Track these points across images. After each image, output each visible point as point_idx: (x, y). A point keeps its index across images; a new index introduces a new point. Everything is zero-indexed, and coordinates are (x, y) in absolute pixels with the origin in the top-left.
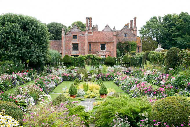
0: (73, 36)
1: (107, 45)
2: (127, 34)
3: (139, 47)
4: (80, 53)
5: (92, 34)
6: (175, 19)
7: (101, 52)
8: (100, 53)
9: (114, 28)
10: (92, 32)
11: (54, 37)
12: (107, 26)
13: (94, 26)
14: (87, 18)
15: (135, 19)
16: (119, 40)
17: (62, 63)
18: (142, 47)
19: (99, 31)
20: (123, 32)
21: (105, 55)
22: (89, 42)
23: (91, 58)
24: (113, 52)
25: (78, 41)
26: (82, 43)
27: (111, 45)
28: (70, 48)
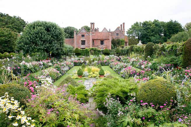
0: (82, 35)
1: (105, 41)
2: (118, 34)
3: (126, 43)
4: (86, 47)
5: (95, 34)
6: (150, 25)
7: (101, 46)
9: (110, 30)
10: (94, 32)
11: (69, 37)
12: (105, 28)
13: (96, 28)
14: (91, 23)
15: (124, 24)
16: (113, 38)
17: (74, 54)
18: (128, 43)
19: (100, 32)
20: (116, 32)
21: (104, 48)
22: (92, 39)
23: (94, 50)
24: (109, 46)
25: (85, 39)
26: (88, 40)
27: (107, 41)
28: (80, 43)
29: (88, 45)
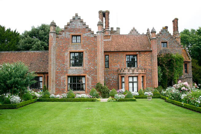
0: (72, 36)
1: (138, 57)
2: (166, 42)
3: (186, 64)
5: (110, 39)
7: (129, 71)
8: (126, 72)
10: (109, 35)
11: (43, 47)
12: (134, 30)
13: (112, 28)
14: (100, 12)
18: (191, 63)
19: (123, 35)
20: (160, 39)
21: (137, 77)
22: (105, 52)
24: (151, 71)
25: (82, 48)
26: (90, 52)
27: (146, 57)
28: (66, 61)
29: (92, 68)
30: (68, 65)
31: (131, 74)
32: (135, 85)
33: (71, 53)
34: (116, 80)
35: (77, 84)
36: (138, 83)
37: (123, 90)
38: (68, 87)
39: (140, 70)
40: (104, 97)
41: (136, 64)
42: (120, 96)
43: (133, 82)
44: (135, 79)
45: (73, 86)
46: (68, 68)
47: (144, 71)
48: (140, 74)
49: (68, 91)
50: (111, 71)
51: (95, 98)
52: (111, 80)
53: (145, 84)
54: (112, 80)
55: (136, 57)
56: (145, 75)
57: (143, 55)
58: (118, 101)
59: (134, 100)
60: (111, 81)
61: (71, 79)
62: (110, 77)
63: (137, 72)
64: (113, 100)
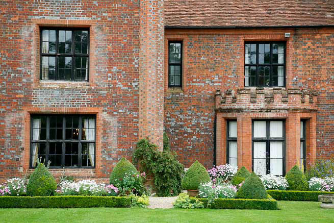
1: (291, 50)
4: (98, 102)
8: (244, 101)
21: (284, 120)
22: (168, 29)
25: (86, 11)
26: (114, 26)
27: (320, 50)
28: (25, 58)
29: (120, 85)
30: (34, 75)
31: (261, 110)
32: (276, 150)
33: (42, 28)
34: (206, 130)
35: (64, 146)
36: (288, 142)
37: (233, 168)
38: (31, 155)
39: (297, 98)
40: (162, 191)
41: (280, 73)
42: (219, 188)
43: (268, 142)
44: (276, 130)
45: (52, 151)
46: (33, 85)
47: (311, 102)
48: (295, 110)
49: (31, 167)
50: (189, 99)
51: (128, 193)
52: (189, 130)
53: (314, 150)
54: (194, 130)
55: (280, 51)
56: (313, 116)
57: (309, 43)
58: (213, 207)
59: (271, 206)
60: (190, 135)
61: (43, 126)
62: (186, 120)
63: (285, 106)
64: (193, 202)
